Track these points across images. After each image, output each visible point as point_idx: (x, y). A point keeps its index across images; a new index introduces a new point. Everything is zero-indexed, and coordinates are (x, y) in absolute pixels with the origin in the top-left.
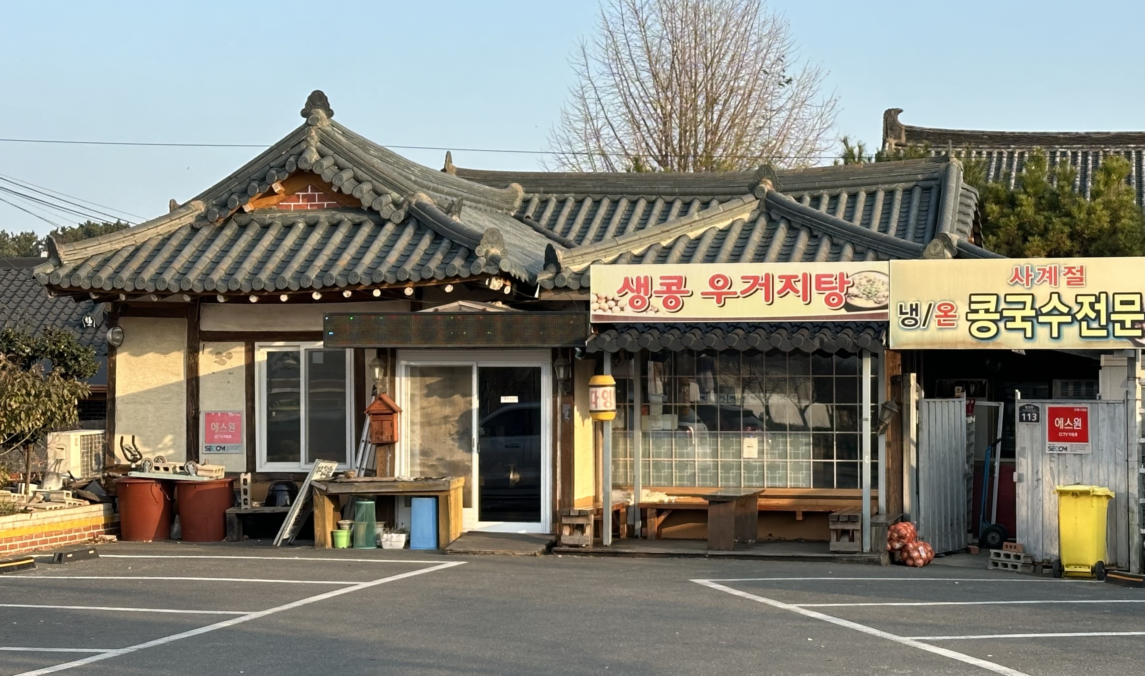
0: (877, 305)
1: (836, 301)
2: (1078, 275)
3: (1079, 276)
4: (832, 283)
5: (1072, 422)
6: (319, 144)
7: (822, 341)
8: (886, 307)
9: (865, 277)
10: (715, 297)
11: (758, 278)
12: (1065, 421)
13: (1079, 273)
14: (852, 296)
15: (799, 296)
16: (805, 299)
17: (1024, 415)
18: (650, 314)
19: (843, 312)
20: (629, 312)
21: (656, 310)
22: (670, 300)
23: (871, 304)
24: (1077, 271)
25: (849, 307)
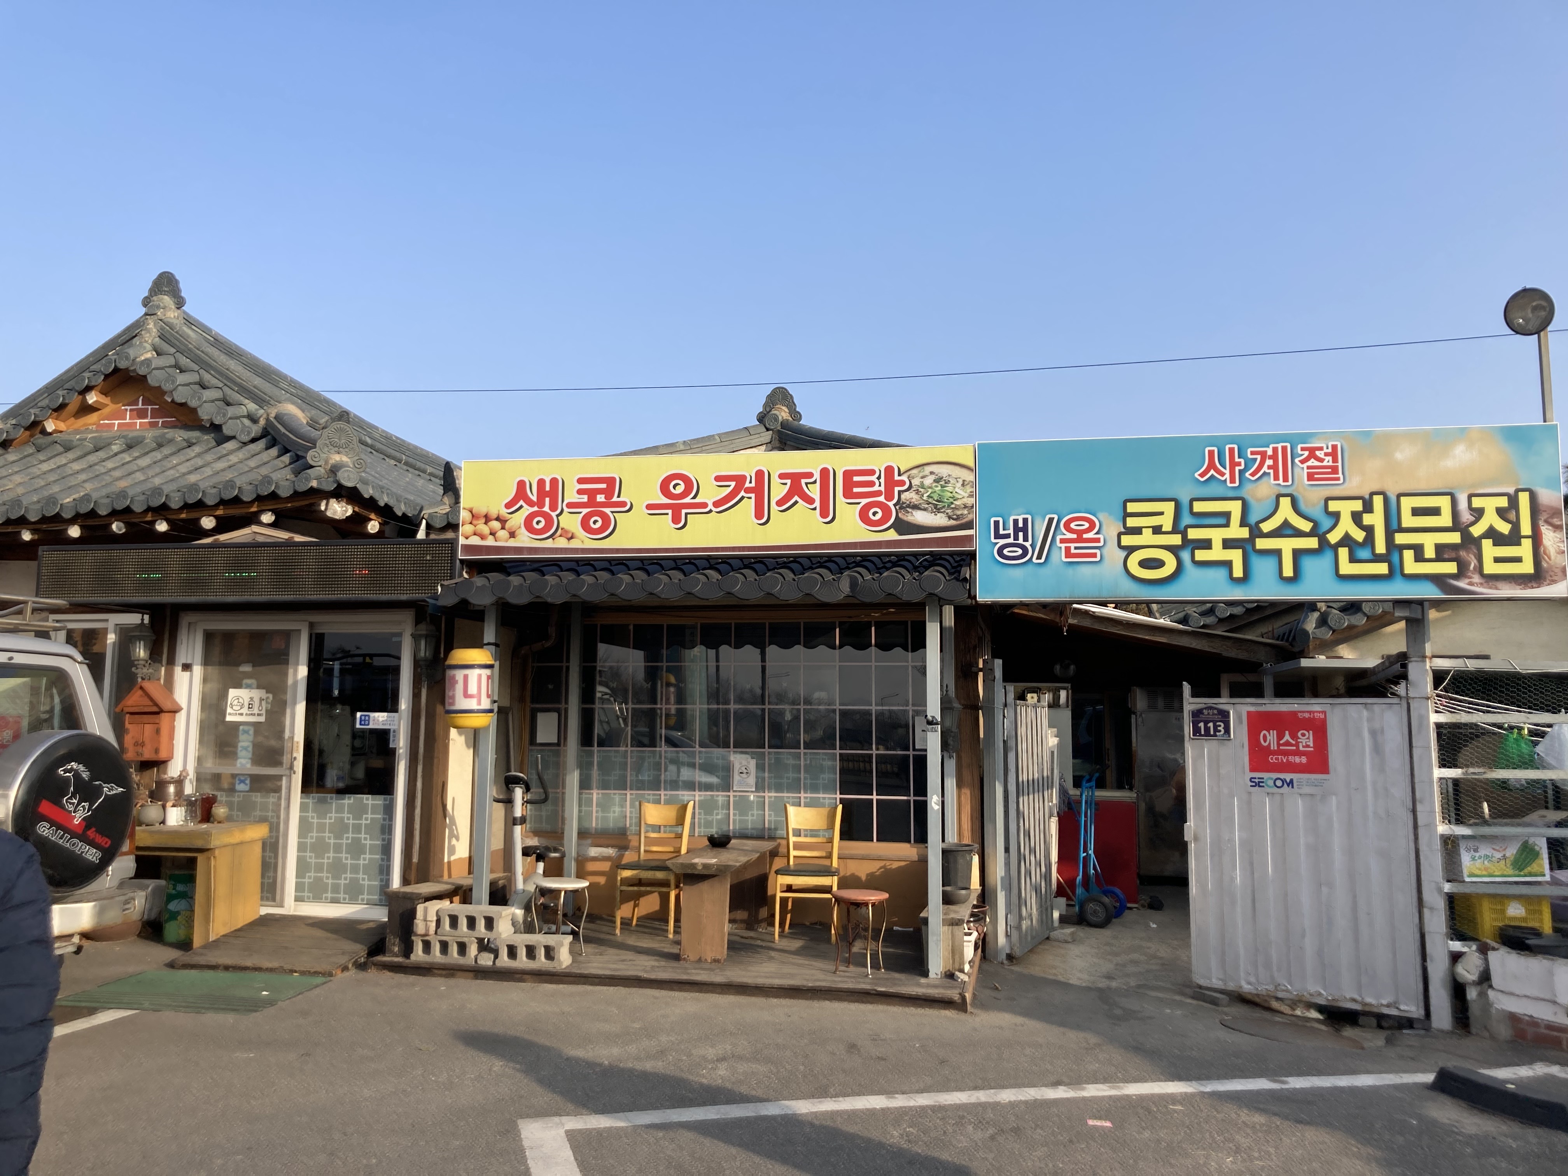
0: (952, 522)
1: (878, 516)
2: (1328, 462)
3: (1331, 464)
4: (872, 483)
5: (1294, 736)
6: (157, 339)
7: (854, 584)
8: (969, 525)
9: (932, 473)
10: (670, 512)
11: (744, 478)
12: (1280, 736)
13: (1330, 458)
14: (909, 506)
15: (815, 509)
16: (824, 514)
17: (1202, 725)
18: (561, 543)
19: (892, 535)
20: (524, 539)
21: (570, 535)
22: (593, 519)
23: (940, 520)
24: (1326, 454)
25: (901, 526)
